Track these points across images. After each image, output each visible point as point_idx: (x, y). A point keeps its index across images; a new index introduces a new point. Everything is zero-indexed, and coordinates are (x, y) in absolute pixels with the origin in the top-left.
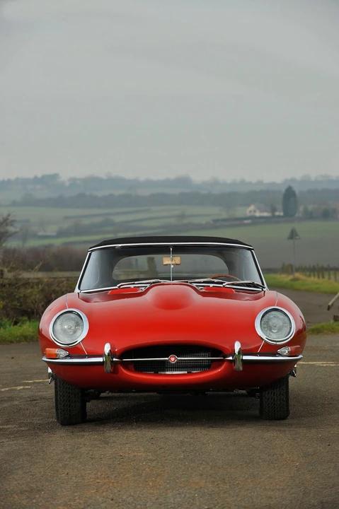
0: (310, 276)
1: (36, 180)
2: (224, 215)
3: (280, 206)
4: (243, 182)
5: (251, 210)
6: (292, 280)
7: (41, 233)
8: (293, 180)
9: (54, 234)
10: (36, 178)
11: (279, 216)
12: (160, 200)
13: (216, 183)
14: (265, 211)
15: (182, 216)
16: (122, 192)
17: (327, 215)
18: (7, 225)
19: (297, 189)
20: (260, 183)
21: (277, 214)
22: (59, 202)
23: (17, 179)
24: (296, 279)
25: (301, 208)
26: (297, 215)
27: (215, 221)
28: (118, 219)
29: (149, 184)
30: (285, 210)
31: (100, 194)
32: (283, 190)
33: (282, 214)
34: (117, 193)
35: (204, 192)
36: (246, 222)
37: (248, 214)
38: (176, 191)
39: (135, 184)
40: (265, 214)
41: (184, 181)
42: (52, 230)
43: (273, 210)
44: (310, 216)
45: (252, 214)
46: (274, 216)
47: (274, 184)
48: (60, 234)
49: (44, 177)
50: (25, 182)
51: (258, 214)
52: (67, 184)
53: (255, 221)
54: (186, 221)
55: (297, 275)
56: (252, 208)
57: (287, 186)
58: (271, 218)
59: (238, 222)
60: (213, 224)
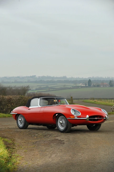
0: (98, 101)
1: (31, 77)
2: (74, 86)
3: (87, 84)
4: (78, 78)
6: (94, 101)
7: (32, 89)
8: (90, 78)
9: (35, 89)
10: (30, 76)
11: (87, 86)
12: (59, 82)
13: (72, 78)
14: (84, 85)
15: (65, 86)
16: (50, 80)
17: (98, 86)
18: (28, 88)
19: (91, 80)
20: (82, 78)
21: (87, 85)
22: (36, 82)
23: (26, 76)
24: (95, 101)
25: (92, 84)
26: (91, 86)
27: (72, 87)
28: (49, 86)
29: (57, 78)
30: (89, 84)
31: (45, 80)
32: (88, 80)
33: (88, 86)
34: (49, 80)
35: (70, 80)
36: (80, 87)
37: (80, 85)
38: (63, 80)
39: (53, 78)
40: (84, 86)
41: (65, 77)
42: (34, 89)
43: (86, 85)
44: (94, 86)
45: (81, 85)
46: (86, 86)
47: (86, 78)
48: (36, 89)
49: (32, 76)
50: (28, 77)
51: (82, 85)
52: (38, 78)
53: (82, 87)
54: (65, 87)
55: (96, 100)
56: (81, 84)
57: (89, 79)
58: (85, 86)
59: (78, 87)
60: (72, 88)
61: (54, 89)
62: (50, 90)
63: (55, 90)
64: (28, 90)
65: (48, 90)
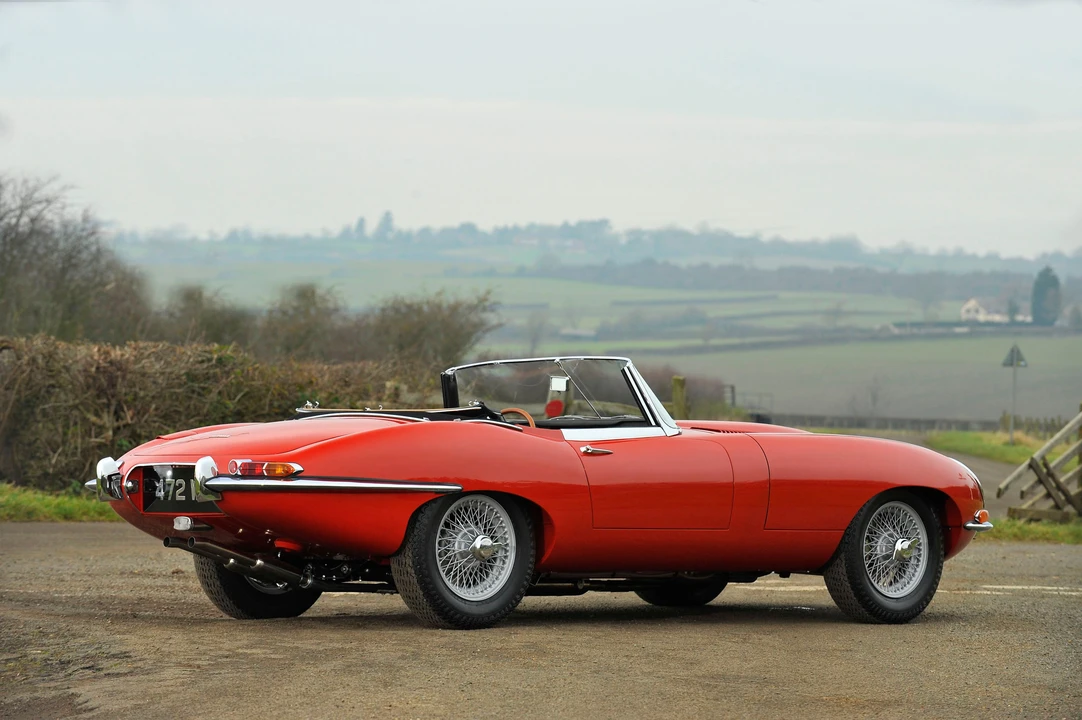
0: (1043, 438)
1: (567, 231)
2: (918, 316)
3: (1026, 305)
4: (959, 255)
5: (971, 309)
6: (1007, 444)
7: (568, 330)
8: (1057, 256)
9: (592, 333)
10: (566, 227)
11: (1023, 324)
12: (798, 278)
13: (907, 253)
14: (998, 312)
15: (837, 313)
16: (727, 260)
18: (484, 309)
19: (1061, 273)
20: (992, 257)
21: (1020, 318)
22: (603, 274)
23: (532, 226)
24: (1013, 443)
25: (1067, 311)
26: (1058, 323)
27: (900, 325)
28: (713, 312)
29: (779, 246)
30: (1037, 311)
31: (683, 262)
32: (1035, 275)
33: (1029, 319)
34: (716, 261)
35: (882, 269)
36: (958, 330)
37: (964, 316)
38: (829, 265)
39: (752, 245)
40: (997, 318)
41: (845, 247)
42: (587, 326)
43: (1013, 310)
45: (971, 316)
46: (1013, 323)
47: (1020, 261)
48: (603, 334)
49: (581, 224)
50: (543, 232)
51: (982, 317)
52: (623, 241)
53: (976, 329)
54: (842, 323)
55: (1019, 435)
56: (972, 304)
57: (1040, 268)
58: (1007, 325)
59: (943, 330)
60: (896, 331)
61: (749, 340)
62: (715, 342)
63: (755, 346)
64: (478, 329)
65: (698, 342)
